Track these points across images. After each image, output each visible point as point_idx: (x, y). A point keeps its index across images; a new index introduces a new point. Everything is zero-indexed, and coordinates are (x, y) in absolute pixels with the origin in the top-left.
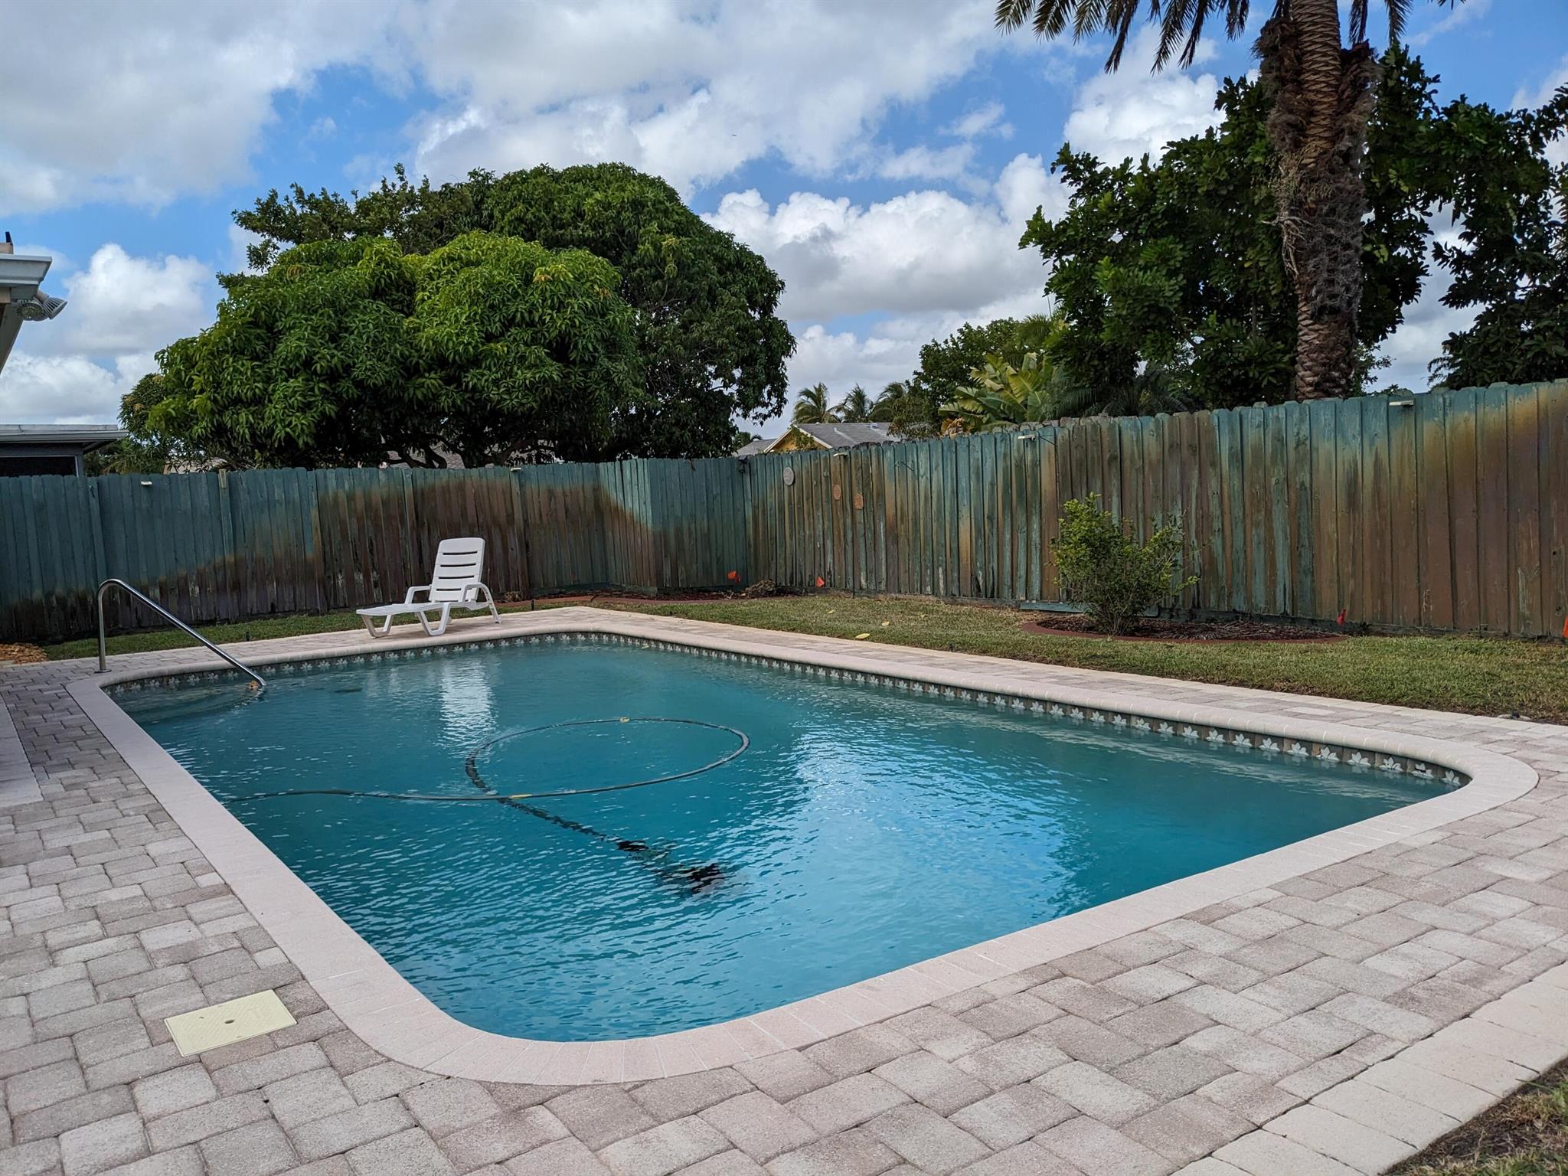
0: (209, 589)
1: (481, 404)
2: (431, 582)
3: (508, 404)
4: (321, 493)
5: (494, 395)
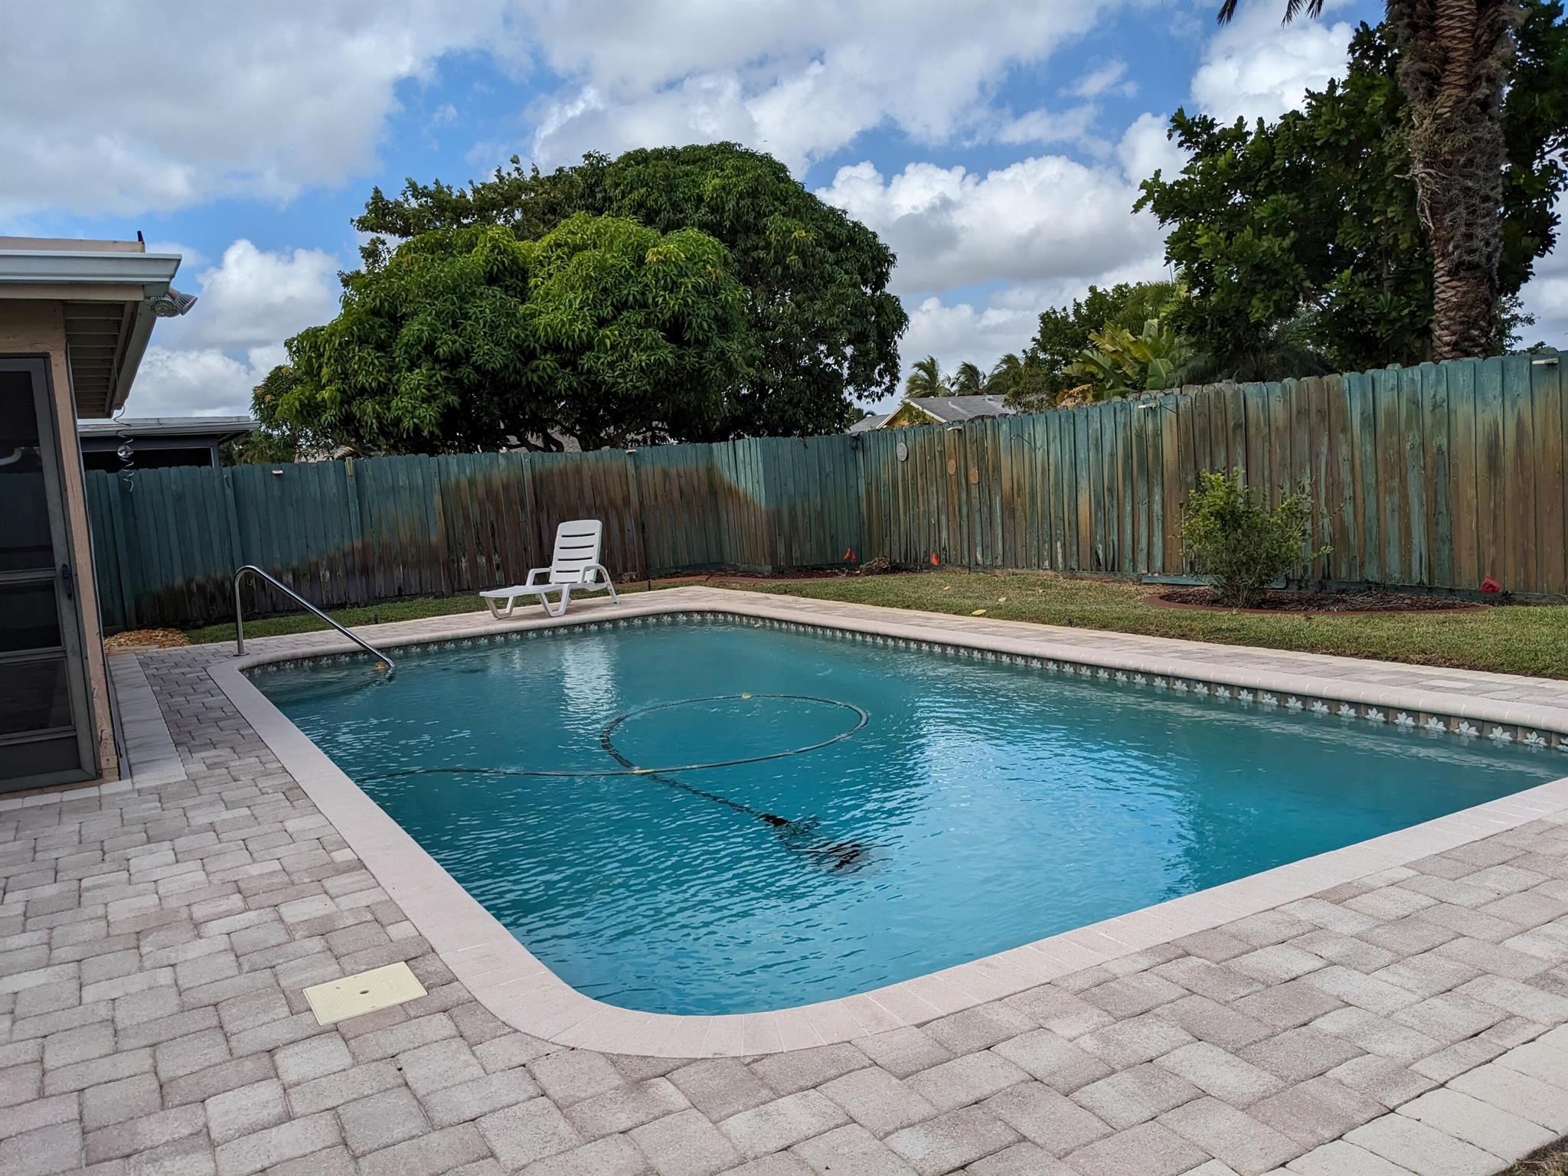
0: (340, 573)
1: (596, 386)
2: (550, 564)
3: (624, 385)
4: (444, 477)
5: (608, 376)
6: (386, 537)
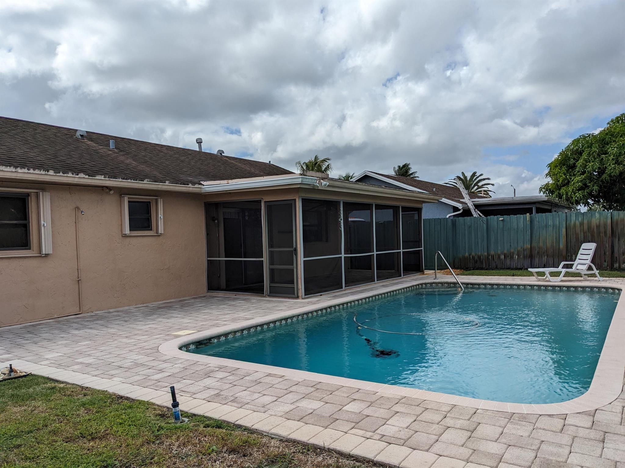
0: (521, 257)
4: (568, 222)
6: (541, 244)
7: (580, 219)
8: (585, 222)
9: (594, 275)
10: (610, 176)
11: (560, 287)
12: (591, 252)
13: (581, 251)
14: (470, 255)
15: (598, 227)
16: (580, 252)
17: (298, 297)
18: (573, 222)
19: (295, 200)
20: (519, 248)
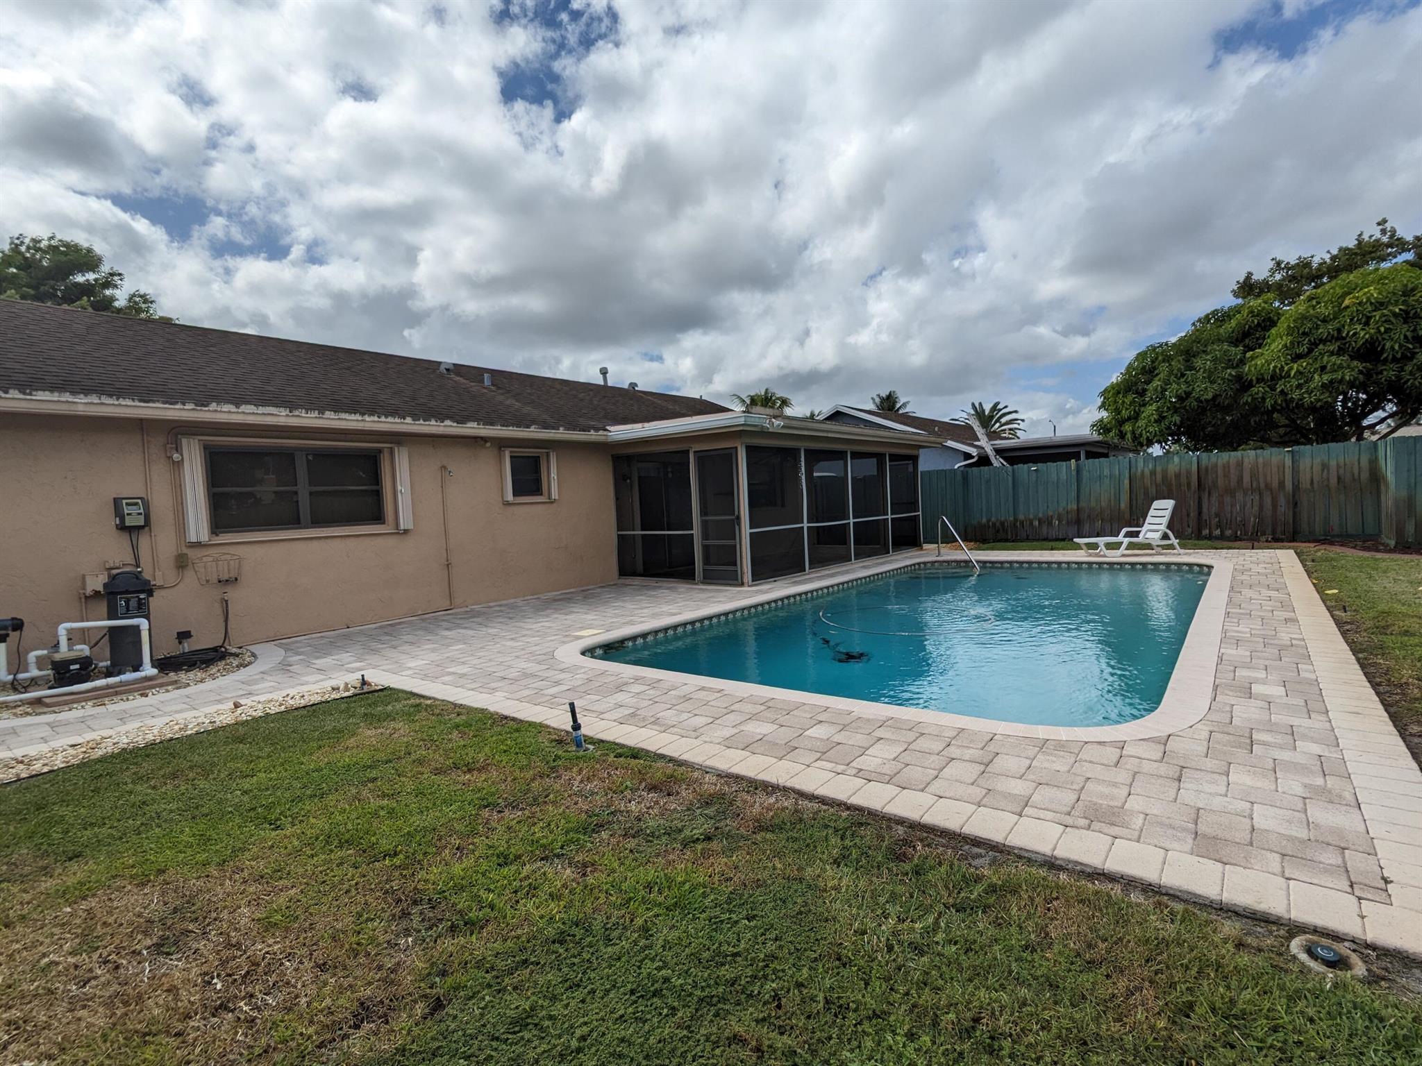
2: (1143, 526)
6: (1093, 504)
7: (1150, 466)
8: (1159, 469)
9: (1171, 547)
10: (1198, 400)
11: (1120, 564)
12: (1168, 514)
13: (1152, 512)
14: (988, 521)
15: (1178, 476)
16: (1150, 514)
17: (742, 584)
18: (1139, 470)
19: (736, 448)
20: (1061, 510)
